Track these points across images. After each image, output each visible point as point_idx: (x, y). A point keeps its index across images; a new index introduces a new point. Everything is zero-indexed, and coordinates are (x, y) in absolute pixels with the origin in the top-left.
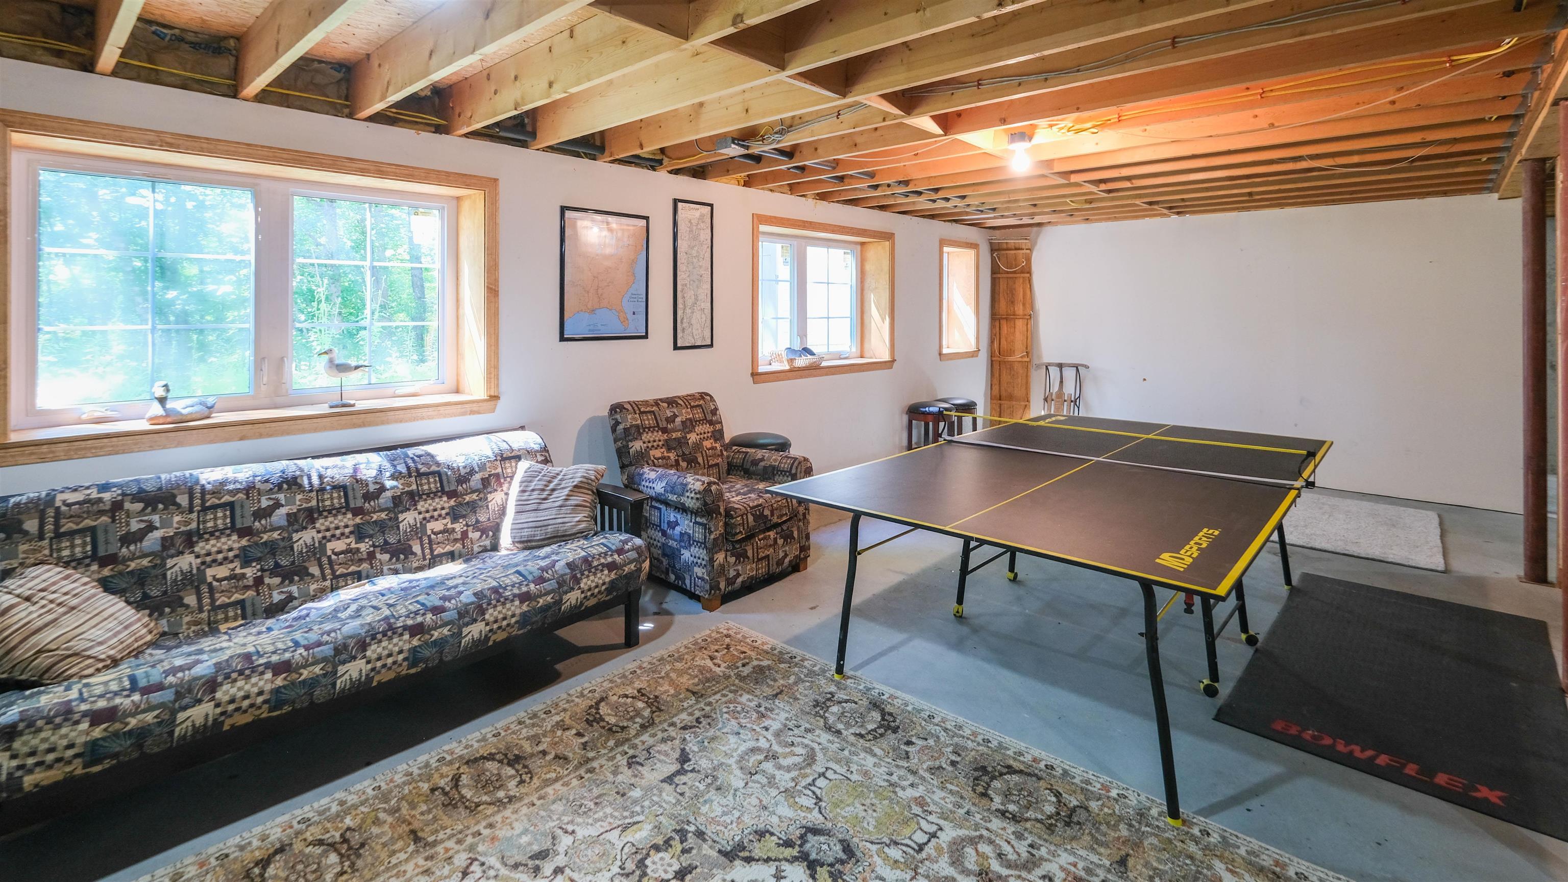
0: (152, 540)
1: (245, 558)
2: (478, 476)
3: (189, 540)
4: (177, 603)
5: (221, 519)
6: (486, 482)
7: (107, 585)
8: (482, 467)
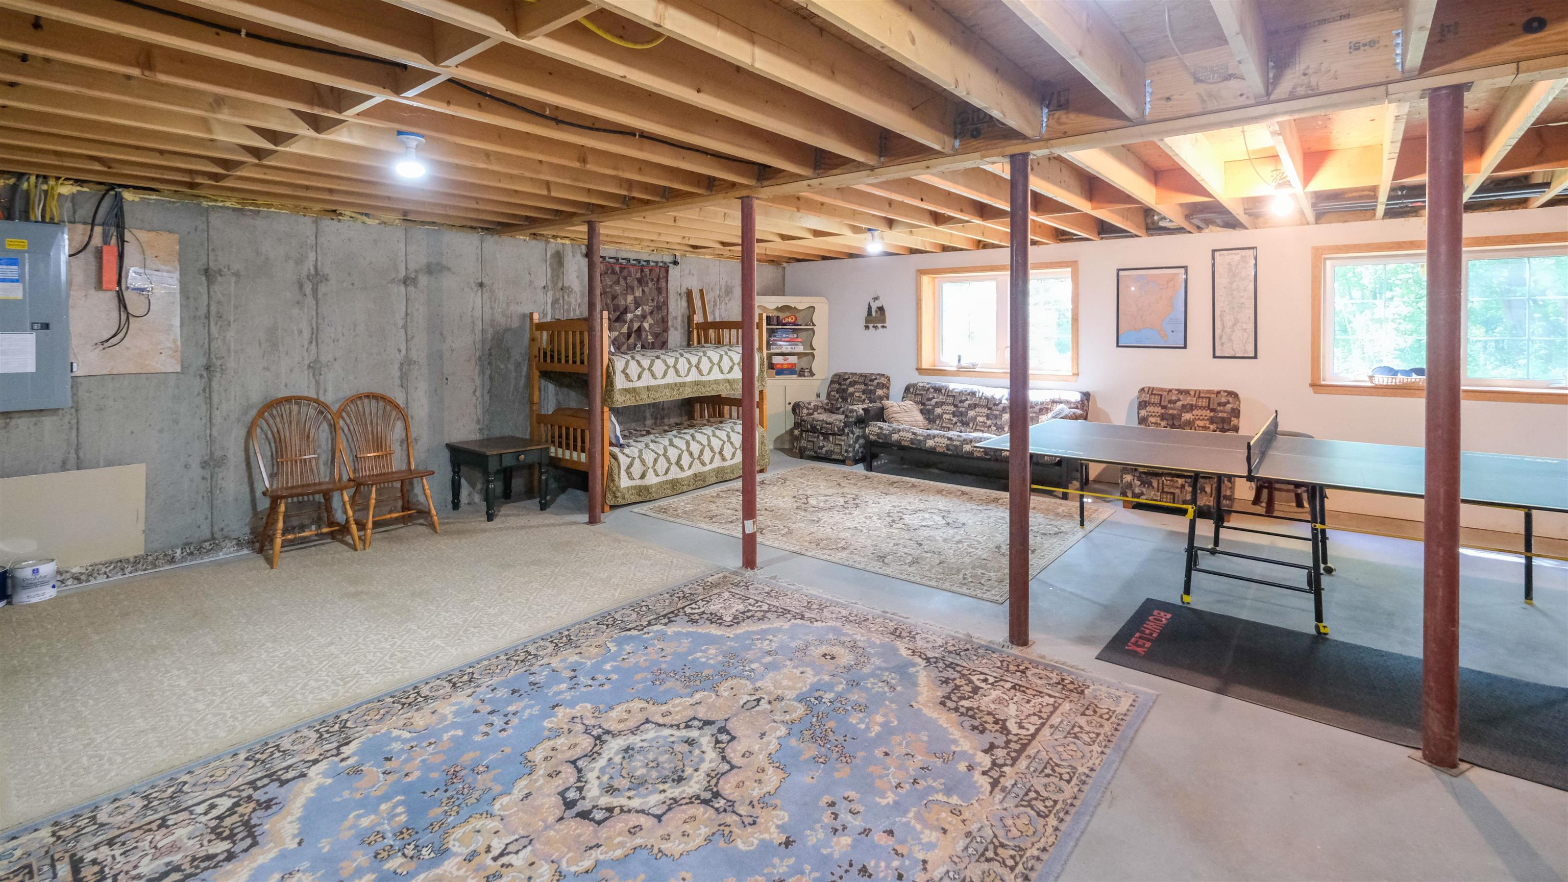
0: (933, 402)
1: (954, 415)
2: (1038, 407)
3: (943, 403)
4: (934, 422)
5: (950, 400)
6: (1041, 410)
7: (922, 411)
8: (1042, 403)
